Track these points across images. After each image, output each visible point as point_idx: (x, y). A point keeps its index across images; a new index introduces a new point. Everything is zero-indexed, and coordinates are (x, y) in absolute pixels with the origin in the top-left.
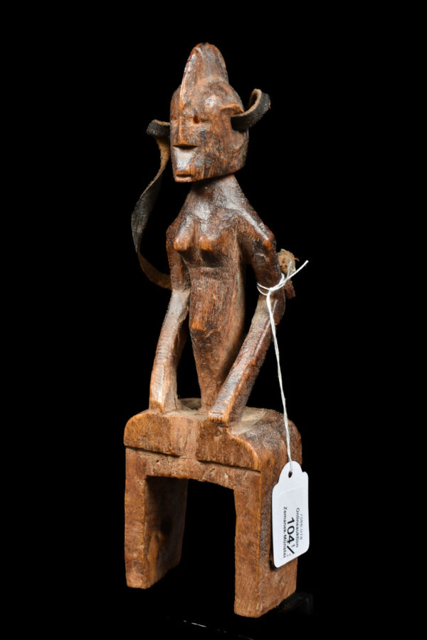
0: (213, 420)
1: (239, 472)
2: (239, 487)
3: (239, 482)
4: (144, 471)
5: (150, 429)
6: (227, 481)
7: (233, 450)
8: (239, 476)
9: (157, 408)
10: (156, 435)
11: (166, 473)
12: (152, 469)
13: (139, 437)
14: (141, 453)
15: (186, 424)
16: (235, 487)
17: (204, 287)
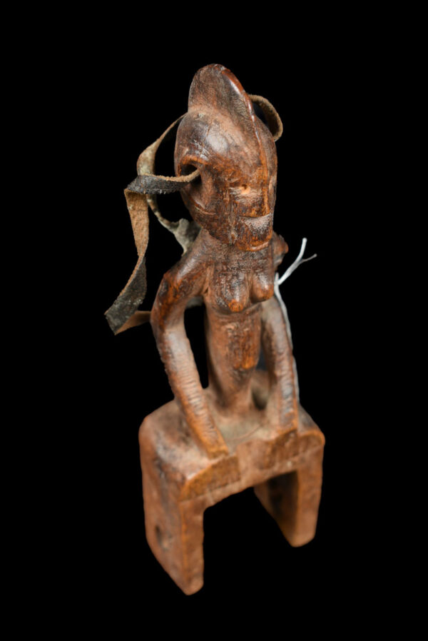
6: (289, 467)
12: (212, 502)
16: (298, 466)
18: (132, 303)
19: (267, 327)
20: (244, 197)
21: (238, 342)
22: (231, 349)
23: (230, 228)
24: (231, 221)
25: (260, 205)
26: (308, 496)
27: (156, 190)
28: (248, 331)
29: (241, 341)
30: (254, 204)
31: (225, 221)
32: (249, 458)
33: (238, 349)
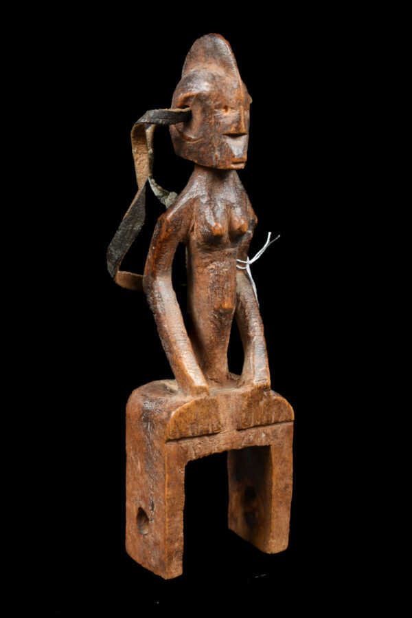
0: (260, 387)
1: (274, 427)
2: (275, 440)
3: (276, 436)
4: (186, 458)
5: (200, 414)
6: (264, 440)
7: (275, 409)
8: (275, 431)
9: (203, 392)
10: (206, 417)
11: (207, 452)
12: (194, 454)
13: (188, 426)
14: (181, 442)
15: (224, 399)
16: (272, 442)
17: (229, 267)
18: (132, 227)
19: (241, 298)
20: (225, 117)
21: (218, 281)
22: (211, 290)
23: (214, 148)
24: (215, 142)
25: (238, 122)
26: (282, 484)
27: (157, 120)
28: (227, 271)
29: (221, 280)
30: (233, 122)
31: (210, 143)
32: (227, 414)
33: (219, 288)
